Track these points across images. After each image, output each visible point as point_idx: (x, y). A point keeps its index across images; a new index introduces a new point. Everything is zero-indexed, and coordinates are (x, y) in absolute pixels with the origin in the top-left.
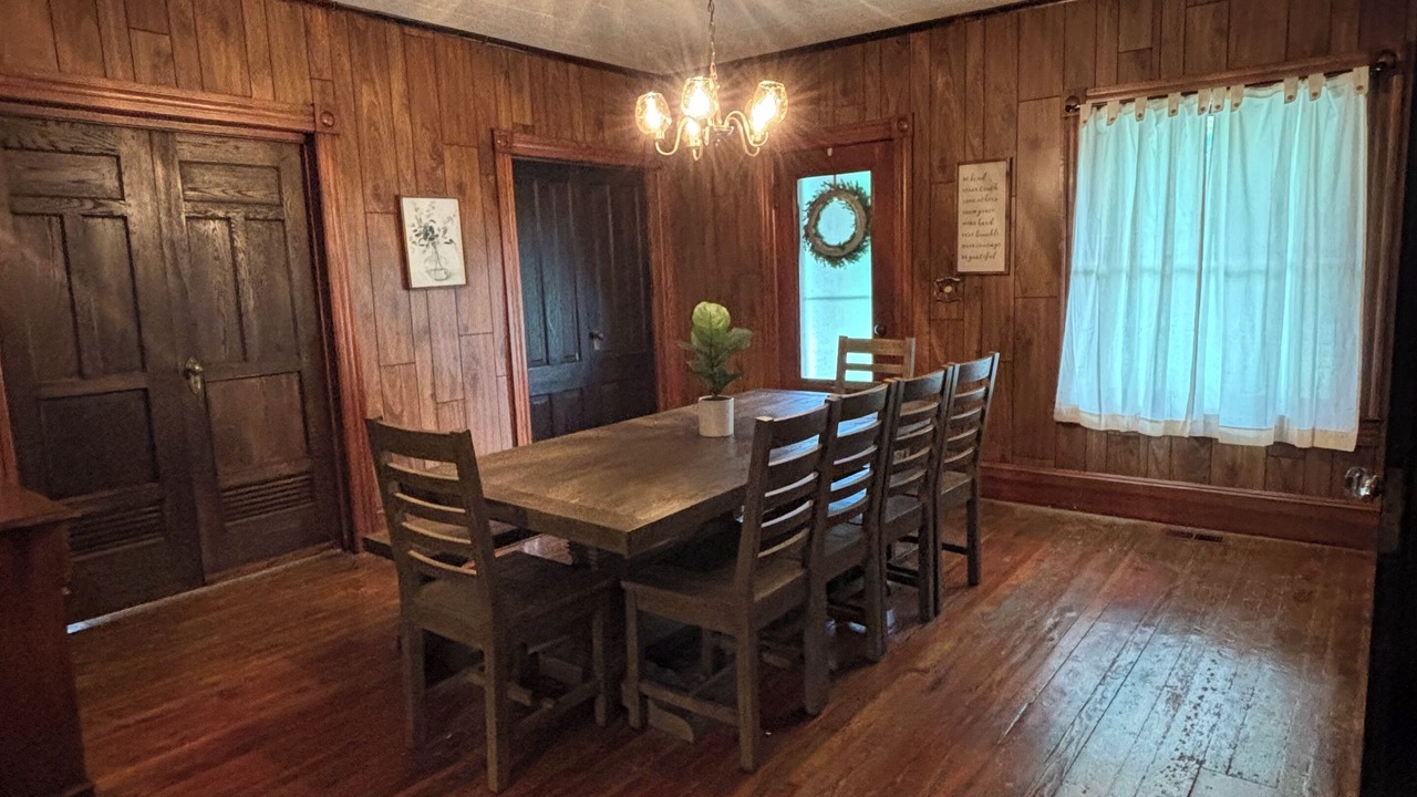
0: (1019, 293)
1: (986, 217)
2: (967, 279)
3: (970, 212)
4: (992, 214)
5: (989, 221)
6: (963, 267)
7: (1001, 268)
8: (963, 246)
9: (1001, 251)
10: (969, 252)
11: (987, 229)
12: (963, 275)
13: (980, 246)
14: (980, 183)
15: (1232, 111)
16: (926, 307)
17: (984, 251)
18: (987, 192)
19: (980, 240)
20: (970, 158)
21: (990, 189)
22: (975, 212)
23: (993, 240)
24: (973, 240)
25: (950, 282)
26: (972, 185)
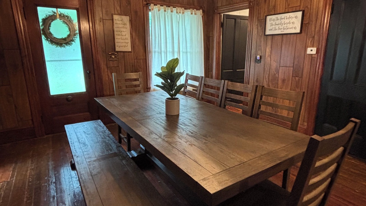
0: (135, 58)
1: (124, 33)
2: (119, 53)
3: (118, 31)
4: (126, 33)
5: (125, 35)
6: (117, 49)
7: (130, 50)
8: (117, 42)
9: (129, 45)
10: (119, 44)
11: (124, 37)
12: (118, 52)
13: (123, 43)
14: (121, 22)
15: (182, 14)
16: (105, 63)
17: (124, 44)
18: (124, 25)
19: (122, 41)
20: (116, 13)
21: (124, 24)
22: (120, 31)
23: (127, 41)
24: (120, 41)
25: (113, 54)
26: (118, 22)
